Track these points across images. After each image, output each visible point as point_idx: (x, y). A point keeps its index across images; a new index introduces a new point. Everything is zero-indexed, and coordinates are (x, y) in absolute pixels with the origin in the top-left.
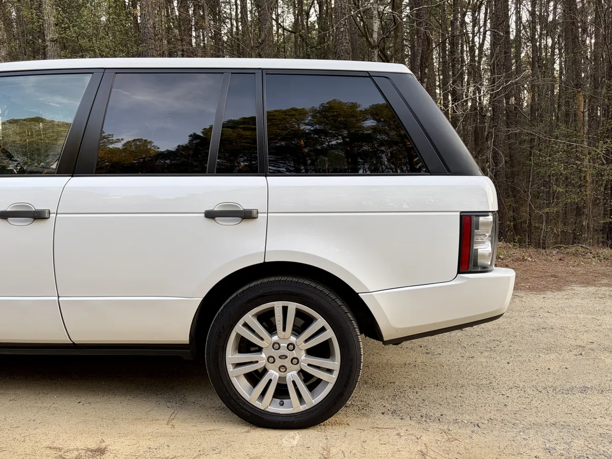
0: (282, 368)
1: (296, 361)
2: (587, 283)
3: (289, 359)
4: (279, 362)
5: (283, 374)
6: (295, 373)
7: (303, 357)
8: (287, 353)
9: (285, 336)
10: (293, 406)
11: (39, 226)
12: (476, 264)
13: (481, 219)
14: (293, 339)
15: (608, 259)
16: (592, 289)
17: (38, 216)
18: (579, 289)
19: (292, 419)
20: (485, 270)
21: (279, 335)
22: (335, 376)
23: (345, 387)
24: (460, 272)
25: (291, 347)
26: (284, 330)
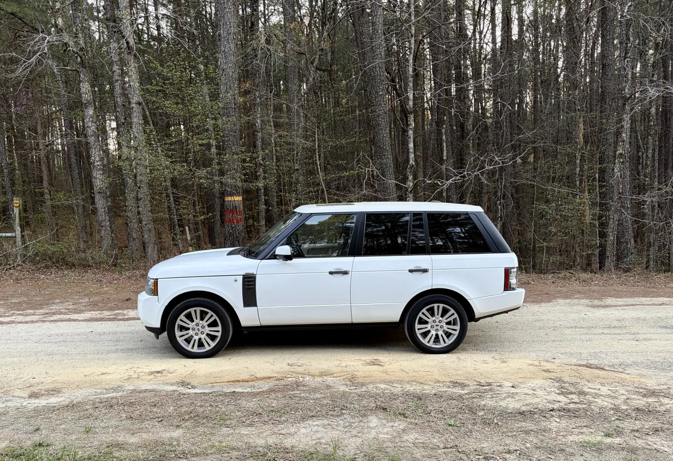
0: (437, 330)
1: (442, 327)
3: (439, 326)
4: (435, 328)
5: (437, 333)
6: (441, 332)
7: (445, 325)
8: (439, 324)
9: (438, 318)
10: (442, 345)
11: (345, 276)
12: (510, 287)
13: (512, 270)
14: (441, 319)
17: (345, 273)
19: (442, 349)
20: (514, 289)
21: (436, 317)
22: (458, 332)
23: (462, 336)
24: (504, 290)
25: (440, 322)
26: (438, 315)
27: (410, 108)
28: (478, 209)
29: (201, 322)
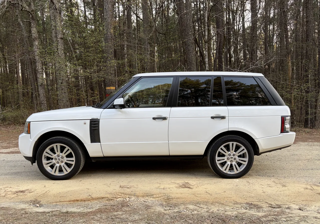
0: (231, 161)
1: (235, 159)
2: (304, 141)
3: (233, 158)
4: (230, 159)
5: (231, 163)
6: (235, 162)
7: (237, 158)
8: (233, 157)
9: (232, 152)
10: (235, 172)
11: (164, 121)
12: (285, 131)
13: (287, 118)
14: (234, 153)
15: (309, 133)
16: (306, 143)
17: (165, 119)
18: (301, 143)
19: (235, 175)
20: (287, 132)
21: (231, 152)
22: (247, 163)
23: (250, 165)
24: (281, 133)
25: (234, 155)
26: (232, 150)
27: (206, 40)
28: (261, 75)
29: (61, 154)
